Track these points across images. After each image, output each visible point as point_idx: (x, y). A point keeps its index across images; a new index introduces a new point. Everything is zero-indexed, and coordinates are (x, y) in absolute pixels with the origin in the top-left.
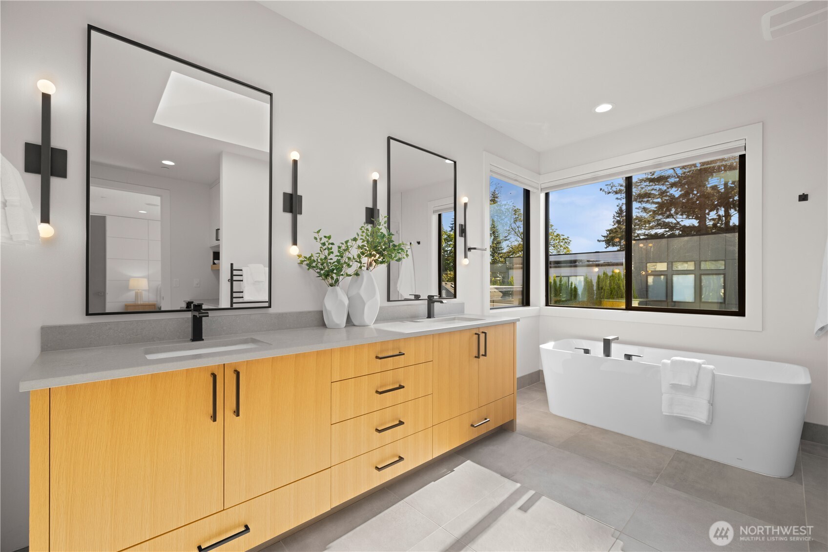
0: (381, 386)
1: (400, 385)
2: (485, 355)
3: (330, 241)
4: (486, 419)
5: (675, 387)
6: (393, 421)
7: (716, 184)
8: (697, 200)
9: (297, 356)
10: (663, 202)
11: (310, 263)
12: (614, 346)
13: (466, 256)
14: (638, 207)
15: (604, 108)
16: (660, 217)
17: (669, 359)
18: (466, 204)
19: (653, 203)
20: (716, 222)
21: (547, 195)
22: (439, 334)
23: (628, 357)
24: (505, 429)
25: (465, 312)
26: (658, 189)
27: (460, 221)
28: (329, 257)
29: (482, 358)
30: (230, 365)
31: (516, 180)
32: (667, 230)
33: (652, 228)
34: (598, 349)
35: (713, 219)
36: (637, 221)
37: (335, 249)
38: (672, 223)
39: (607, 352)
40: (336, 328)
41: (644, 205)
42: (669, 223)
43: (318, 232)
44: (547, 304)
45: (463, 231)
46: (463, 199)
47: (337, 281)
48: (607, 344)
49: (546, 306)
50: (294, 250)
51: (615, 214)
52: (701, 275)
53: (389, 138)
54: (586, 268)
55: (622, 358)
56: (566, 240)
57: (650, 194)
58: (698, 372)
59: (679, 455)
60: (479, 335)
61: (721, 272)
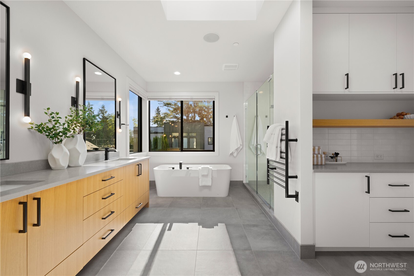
0: (104, 195)
1: (111, 194)
2: (141, 174)
3: (58, 116)
4: (140, 204)
5: (203, 176)
6: (109, 212)
7: (192, 104)
8: (186, 109)
9: (67, 184)
10: (176, 108)
11: (40, 129)
12: (183, 166)
13: (120, 128)
14: (167, 108)
15: (177, 73)
16: (174, 114)
17: (200, 167)
18: (120, 102)
19: (173, 108)
20: (191, 118)
21: (149, 102)
22: (125, 166)
23: (188, 168)
24: (146, 207)
25: (120, 156)
26: (174, 102)
27: (118, 110)
28: (56, 126)
29: (140, 175)
30: (30, 195)
31: (139, 93)
32: (177, 119)
33: (171, 118)
34: (177, 167)
35: (191, 117)
36: (166, 114)
37: (62, 121)
38: (178, 117)
39: (181, 168)
40: (61, 169)
41: (169, 108)
42: (177, 117)
43: (48, 109)
44: (150, 151)
45: (119, 115)
46: (119, 99)
47: (61, 141)
48: (181, 164)
49: (149, 151)
50: (27, 120)
51: (156, 110)
52: (189, 138)
53: (84, 60)
54: (154, 134)
55: (186, 169)
56: (135, 120)
57: (171, 104)
58: (209, 170)
59: (204, 198)
60: (139, 165)
61: (195, 137)
